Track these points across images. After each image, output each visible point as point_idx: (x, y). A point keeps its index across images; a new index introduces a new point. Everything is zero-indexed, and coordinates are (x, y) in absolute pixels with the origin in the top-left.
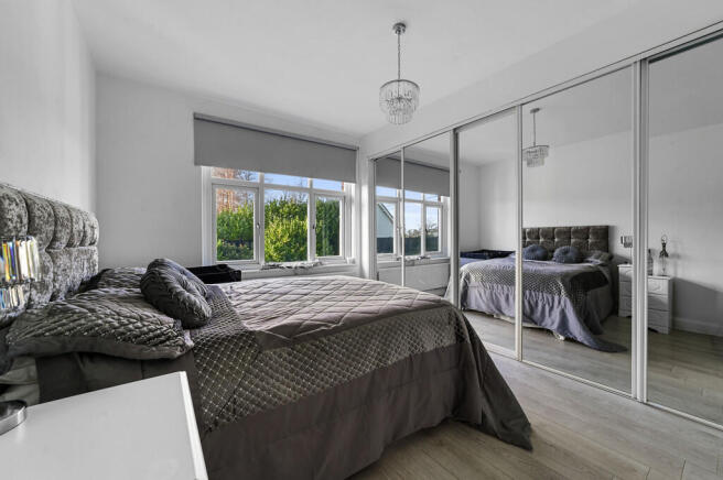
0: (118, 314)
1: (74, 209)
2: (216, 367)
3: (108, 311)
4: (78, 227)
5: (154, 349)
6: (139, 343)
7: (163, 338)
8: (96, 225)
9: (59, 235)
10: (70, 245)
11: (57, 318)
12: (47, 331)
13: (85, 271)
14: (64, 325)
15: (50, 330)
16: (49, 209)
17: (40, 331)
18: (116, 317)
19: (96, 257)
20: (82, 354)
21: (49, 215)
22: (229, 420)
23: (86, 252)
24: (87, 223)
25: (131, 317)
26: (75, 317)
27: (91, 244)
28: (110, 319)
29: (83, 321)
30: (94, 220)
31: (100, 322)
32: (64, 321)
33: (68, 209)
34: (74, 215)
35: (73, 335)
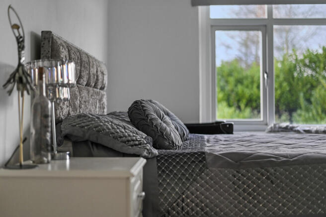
0: (112, 122)
1: (91, 57)
2: (171, 171)
3: (106, 120)
4: (93, 70)
5: (130, 147)
6: (122, 142)
7: (137, 143)
8: (106, 72)
9: (82, 74)
10: (88, 85)
11: (81, 119)
12: (77, 124)
13: (97, 109)
14: (84, 123)
15: (79, 124)
16: (78, 54)
17: (74, 124)
18: (110, 123)
19: (105, 100)
20: (93, 143)
21: (78, 58)
22: (178, 213)
23: (98, 94)
24: (99, 69)
25: (118, 125)
26: (90, 120)
27: (102, 88)
28: (107, 124)
29: (93, 122)
30: (104, 68)
31: (101, 124)
32: (85, 121)
33: (88, 56)
34: (91, 60)
35: (89, 129)
